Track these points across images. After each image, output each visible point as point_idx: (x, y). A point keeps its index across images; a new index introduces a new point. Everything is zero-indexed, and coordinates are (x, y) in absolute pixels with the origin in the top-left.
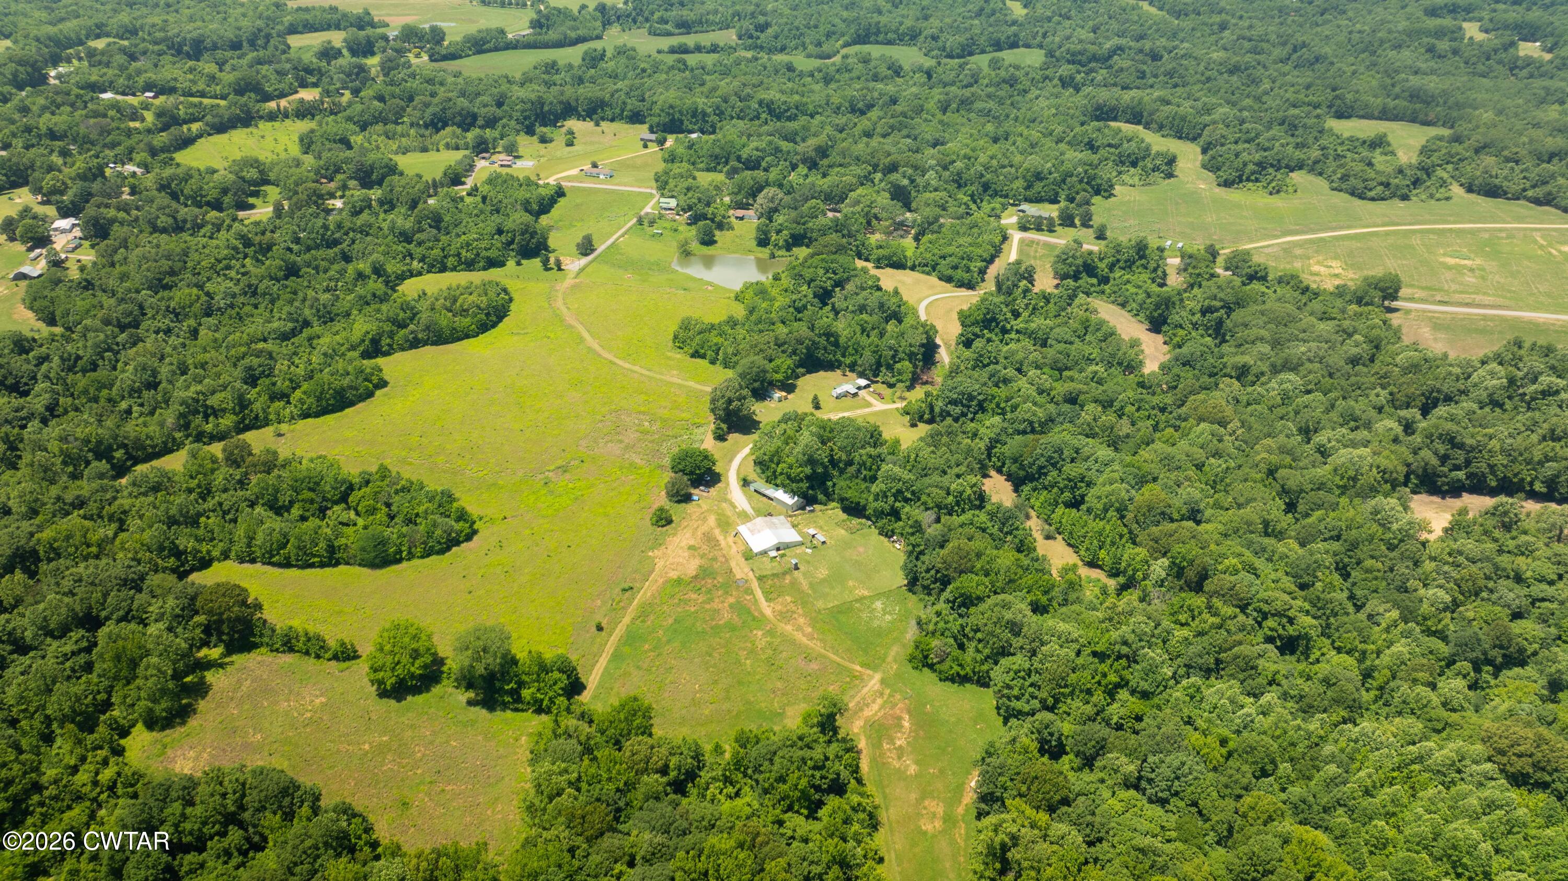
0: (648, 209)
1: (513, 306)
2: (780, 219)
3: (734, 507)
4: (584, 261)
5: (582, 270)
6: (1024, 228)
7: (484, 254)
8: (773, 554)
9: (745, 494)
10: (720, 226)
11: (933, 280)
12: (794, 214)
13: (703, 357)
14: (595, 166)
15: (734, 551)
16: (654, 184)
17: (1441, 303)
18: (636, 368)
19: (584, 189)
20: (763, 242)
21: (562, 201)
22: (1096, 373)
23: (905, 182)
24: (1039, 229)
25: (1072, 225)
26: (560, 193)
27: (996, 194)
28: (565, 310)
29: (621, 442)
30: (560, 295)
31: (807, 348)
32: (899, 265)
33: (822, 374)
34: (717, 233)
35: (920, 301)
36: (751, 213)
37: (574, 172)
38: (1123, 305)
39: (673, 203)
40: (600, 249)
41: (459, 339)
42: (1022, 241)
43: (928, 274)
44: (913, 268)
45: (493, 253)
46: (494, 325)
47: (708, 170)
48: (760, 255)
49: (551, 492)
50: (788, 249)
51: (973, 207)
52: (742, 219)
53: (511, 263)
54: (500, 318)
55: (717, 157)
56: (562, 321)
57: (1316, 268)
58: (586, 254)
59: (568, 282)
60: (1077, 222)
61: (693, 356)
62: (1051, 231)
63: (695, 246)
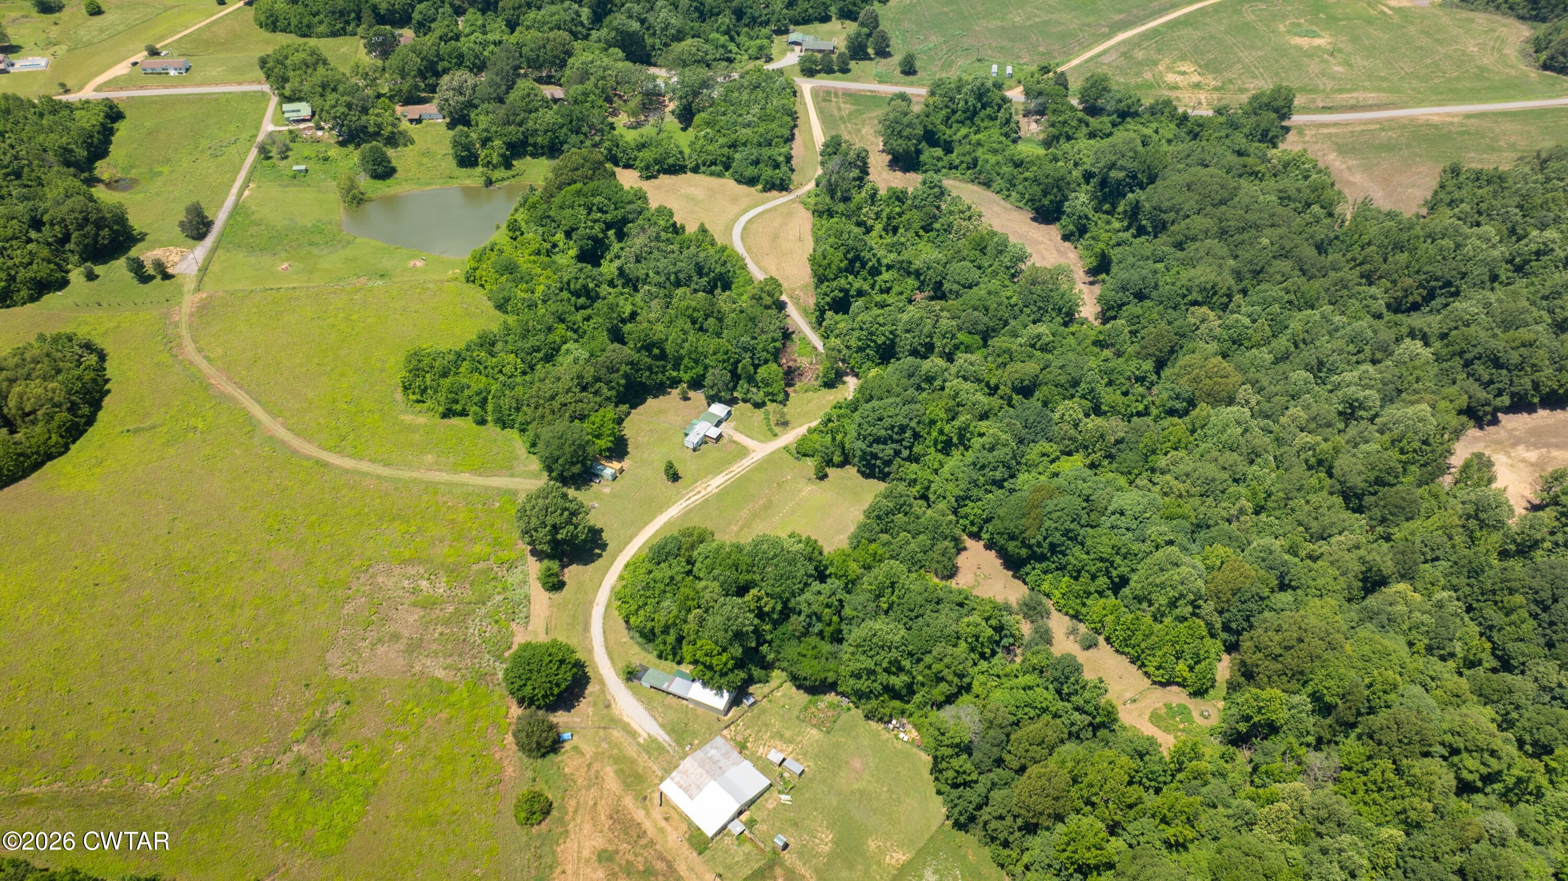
0: (269, 127)
1: (111, 369)
2: (482, 120)
3: (633, 734)
4: (201, 250)
5: (204, 270)
6: (809, 71)
7: (22, 274)
8: (737, 827)
9: (636, 693)
10: (393, 140)
11: (729, 184)
12: (502, 111)
13: (463, 413)
14: (154, 52)
15: (673, 840)
16: (261, 75)
17: (1327, 109)
18: (365, 466)
19: (153, 101)
20: (467, 160)
21: (122, 130)
22: (1039, 336)
23: (635, 26)
24: (829, 71)
25: (867, 57)
26: (114, 114)
27: (754, 22)
28: (203, 364)
29: (396, 637)
30: (184, 332)
31: (626, 376)
32: (676, 169)
33: (651, 402)
34: (390, 152)
35: (729, 229)
36: (430, 109)
37: (122, 69)
38: (987, 184)
39: (305, 109)
40: (220, 219)
41: (37, 466)
42: (815, 92)
43: (720, 175)
44: (695, 170)
45: (40, 270)
46: (90, 421)
47: (334, 34)
48: (468, 182)
49: (318, 793)
50: (508, 166)
51: (732, 47)
52: (419, 121)
53: (76, 276)
54: (96, 405)
55: (342, 13)
56: (207, 387)
57: (1171, 78)
58: (200, 237)
59: (189, 301)
60: (870, 51)
61: (445, 416)
62: (845, 70)
63: (365, 182)
